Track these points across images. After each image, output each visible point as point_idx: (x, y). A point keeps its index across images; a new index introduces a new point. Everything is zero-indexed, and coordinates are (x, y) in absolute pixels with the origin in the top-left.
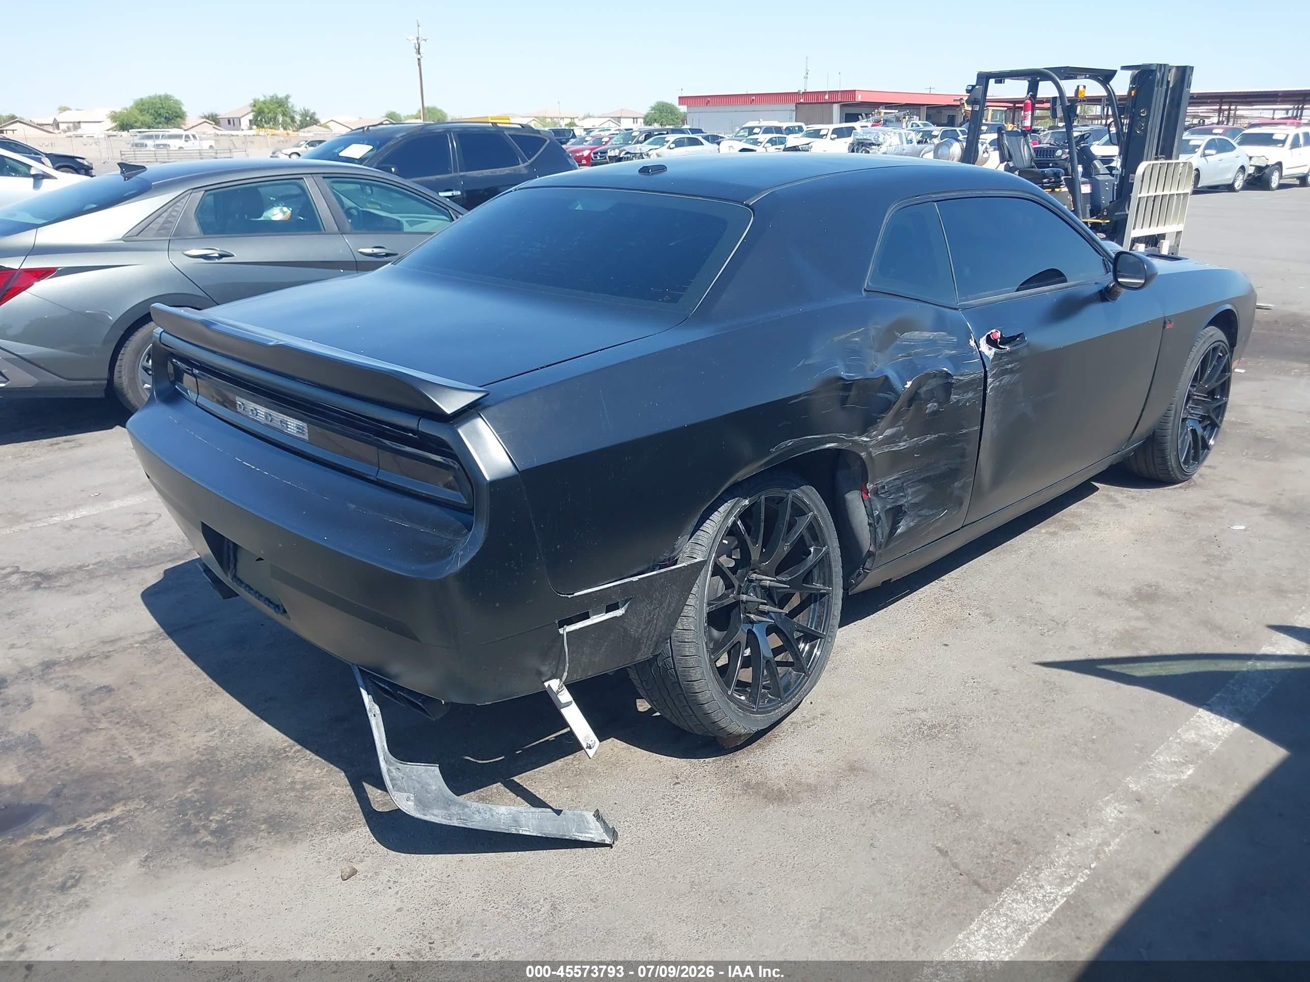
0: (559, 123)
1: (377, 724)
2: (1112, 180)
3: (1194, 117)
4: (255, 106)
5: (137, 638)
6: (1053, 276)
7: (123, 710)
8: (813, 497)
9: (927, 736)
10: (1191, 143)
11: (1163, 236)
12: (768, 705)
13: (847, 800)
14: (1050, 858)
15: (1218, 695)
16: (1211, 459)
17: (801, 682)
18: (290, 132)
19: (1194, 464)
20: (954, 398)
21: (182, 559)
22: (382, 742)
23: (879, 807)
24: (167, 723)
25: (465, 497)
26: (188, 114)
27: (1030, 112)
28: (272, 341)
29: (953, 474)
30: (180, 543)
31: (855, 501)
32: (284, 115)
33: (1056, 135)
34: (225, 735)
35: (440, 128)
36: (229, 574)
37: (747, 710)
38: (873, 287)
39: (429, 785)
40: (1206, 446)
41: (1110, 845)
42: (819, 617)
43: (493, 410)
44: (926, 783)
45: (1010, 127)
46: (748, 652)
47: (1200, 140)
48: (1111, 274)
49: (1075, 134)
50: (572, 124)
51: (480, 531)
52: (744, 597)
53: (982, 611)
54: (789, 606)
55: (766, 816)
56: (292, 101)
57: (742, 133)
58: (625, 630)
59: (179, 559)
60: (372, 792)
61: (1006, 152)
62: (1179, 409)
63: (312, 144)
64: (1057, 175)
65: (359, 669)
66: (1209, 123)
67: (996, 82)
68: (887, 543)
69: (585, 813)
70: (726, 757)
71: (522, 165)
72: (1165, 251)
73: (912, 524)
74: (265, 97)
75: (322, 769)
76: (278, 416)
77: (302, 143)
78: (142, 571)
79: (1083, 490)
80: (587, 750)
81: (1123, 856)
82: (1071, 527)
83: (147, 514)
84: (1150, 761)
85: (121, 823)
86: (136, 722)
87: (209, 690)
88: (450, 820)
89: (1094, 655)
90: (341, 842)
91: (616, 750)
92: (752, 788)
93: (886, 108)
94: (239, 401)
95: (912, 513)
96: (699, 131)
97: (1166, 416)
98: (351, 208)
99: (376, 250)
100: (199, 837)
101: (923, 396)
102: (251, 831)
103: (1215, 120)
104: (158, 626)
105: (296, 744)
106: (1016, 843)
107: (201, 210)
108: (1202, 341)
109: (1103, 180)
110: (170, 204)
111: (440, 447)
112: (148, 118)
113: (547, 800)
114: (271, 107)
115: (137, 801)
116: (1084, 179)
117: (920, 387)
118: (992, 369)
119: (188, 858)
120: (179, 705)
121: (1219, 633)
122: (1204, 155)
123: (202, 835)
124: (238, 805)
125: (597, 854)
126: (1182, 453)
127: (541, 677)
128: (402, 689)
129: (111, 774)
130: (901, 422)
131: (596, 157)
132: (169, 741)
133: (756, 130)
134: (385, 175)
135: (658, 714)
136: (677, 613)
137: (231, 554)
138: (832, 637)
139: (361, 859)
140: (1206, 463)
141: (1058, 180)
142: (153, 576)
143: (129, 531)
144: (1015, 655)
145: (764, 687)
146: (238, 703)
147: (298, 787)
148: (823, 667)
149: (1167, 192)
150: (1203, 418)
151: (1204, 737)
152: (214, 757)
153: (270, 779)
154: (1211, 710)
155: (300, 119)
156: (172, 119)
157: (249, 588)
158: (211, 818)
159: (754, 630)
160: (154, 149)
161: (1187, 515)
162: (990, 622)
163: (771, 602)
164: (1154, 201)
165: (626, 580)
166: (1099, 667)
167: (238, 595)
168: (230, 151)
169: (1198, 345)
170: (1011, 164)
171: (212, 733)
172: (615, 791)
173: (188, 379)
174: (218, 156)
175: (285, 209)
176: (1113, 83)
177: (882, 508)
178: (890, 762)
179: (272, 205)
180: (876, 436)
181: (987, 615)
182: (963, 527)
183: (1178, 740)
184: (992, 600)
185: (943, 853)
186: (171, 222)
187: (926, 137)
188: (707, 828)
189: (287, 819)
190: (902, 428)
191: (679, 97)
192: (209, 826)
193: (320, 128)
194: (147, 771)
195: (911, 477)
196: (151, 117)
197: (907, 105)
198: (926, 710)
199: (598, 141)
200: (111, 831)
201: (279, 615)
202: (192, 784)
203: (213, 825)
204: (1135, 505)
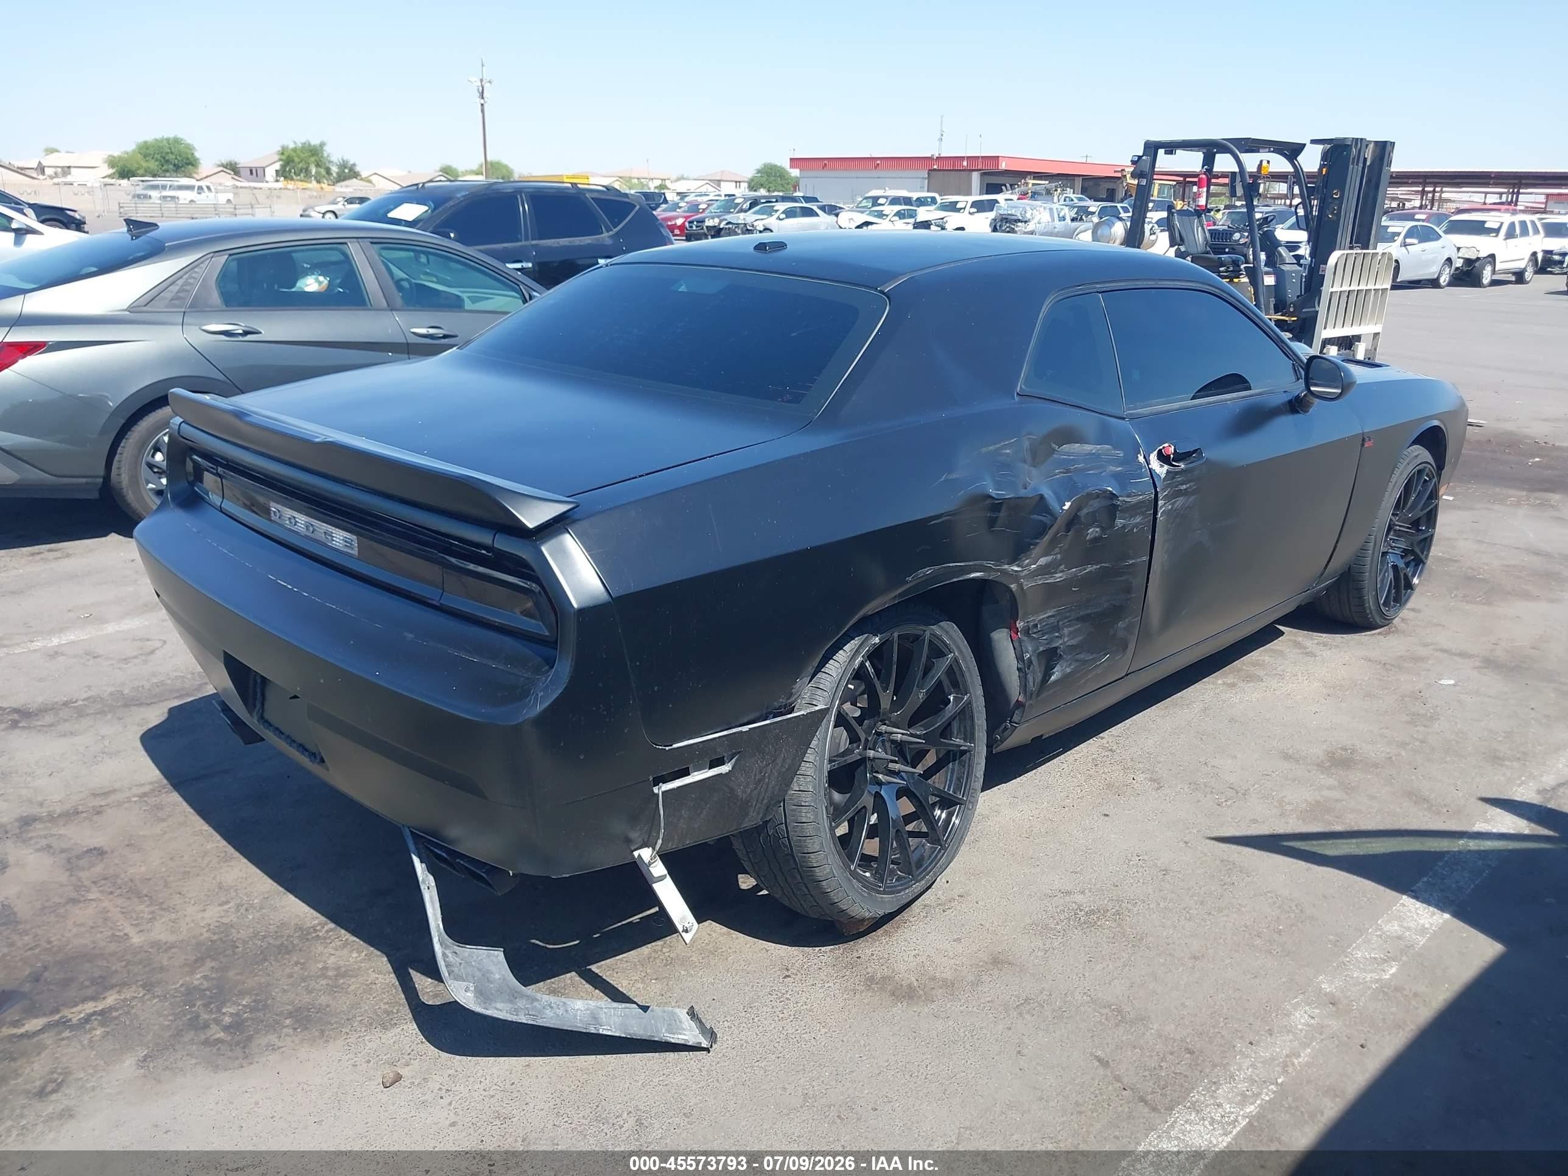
0: (647, 185)
1: (431, 897)
2: (1299, 271)
3: (1393, 199)
4: (282, 154)
5: (135, 791)
6: (1235, 382)
7: (117, 876)
8: (954, 636)
9: (1085, 923)
10: (1390, 230)
11: (1358, 338)
12: (897, 883)
13: (989, 999)
14: (1229, 1071)
15: (1425, 879)
16: (1415, 601)
17: (936, 856)
18: (324, 186)
19: (1395, 606)
20: (1119, 522)
21: (192, 696)
22: (436, 920)
23: (1028, 1007)
24: (171, 894)
25: (546, 626)
26: (201, 162)
27: (1205, 189)
28: (318, 437)
29: (1117, 612)
30: (189, 676)
31: (1002, 640)
32: (318, 165)
33: (1233, 216)
34: (242, 910)
35: (509, 188)
36: (255, 714)
37: (872, 889)
38: (1028, 391)
39: (492, 973)
40: (1409, 586)
41: (1300, 1056)
42: (959, 779)
43: (583, 525)
44: (1082, 979)
45: (1179, 205)
46: (874, 819)
47: (1400, 227)
48: (1302, 381)
49: (1258, 216)
50: (662, 187)
51: (564, 668)
52: (871, 753)
53: (1148, 776)
54: (923, 765)
55: (893, 1016)
56: (328, 150)
57: (864, 203)
58: (732, 790)
59: (188, 695)
60: (422, 982)
61: (1177, 235)
62: (1378, 540)
63: (350, 201)
64: (1236, 263)
65: (411, 831)
66: (1410, 207)
67: (1165, 153)
68: (1039, 693)
69: (677, 1010)
70: (846, 945)
71: (606, 234)
72: (1360, 356)
73: (1068, 670)
74: (295, 143)
75: (359, 952)
76: (322, 527)
77: (339, 199)
78: (142, 709)
79: (1266, 635)
80: (684, 934)
81: (1315, 1070)
82: (1250, 678)
83: (148, 640)
84: (1346, 957)
85: (115, 1014)
86: (133, 891)
87: (223, 855)
88: (517, 1015)
89: (1281, 830)
90: (383, 1041)
91: (714, 935)
92: (877, 983)
93: (1034, 178)
94: (274, 507)
95: (1069, 657)
96: (814, 200)
97: (1363, 549)
98: (402, 280)
99: (432, 331)
100: (209, 1032)
101: (1083, 519)
102: (274, 1027)
103: (1417, 203)
104: (161, 776)
105: (329, 922)
106: (1190, 1053)
107: (224, 277)
108: (1406, 463)
109: (1288, 271)
110: (187, 269)
111: (519, 567)
112: (153, 165)
113: (631, 994)
114: (302, 155)
115: (134, 987)
116: (1267, 269)
117: (1079, 509)
118: (1163, 490)
119: (196, 1058)
120: (185, 872)
121: (1426, 806)
122: (1405, 245)
123: (213, 1031)
124: (257, 995)
125: (691, 1059)
126: (1382, 591)
127: (630, 844)
128: (463, 856)
129: (102, 954)
130: (1057, 550)
131: (691, 227)
132: (173, 916)
133: (881, 201)
134: (445, 242)
135: (765, 892)
136: (792, 772)
137: (258, 690)
138: (973, 803)
139: (407, 1062)
140: (1409, 605)
141: (1237, 269)
142: (155, 716)
143: (126, 660)
144: (1188, 828)
145: (893, 862)
146: (258, 871)
147: (330, 973)
148: (962, 839)
149: (1362, 287)
150: (1406, 553)
151: (1409, 929)
152: (228, 936)
153: (296, 964)
154: (1416, 898)
155: (337, 170)
156: (182, 166)
157: (279, 732)
158: (224, 1010)
159: (882, 793)
160: (159, 202)
161: (1387, 666)
162: (1158, 789)
163: (902, 760)
164: (1348, 297)
165: (734, 730)
166: (1285, 844)
167: (263, 739)
168: (252, 207)
169: (1401, 467)
170: (1183, 249)
171: (226, 907)
172: (712, 984)
173: (209, 479)
174: (237, 212)
175: (321, 278)
176: (1301, 158)
177: (1034, 651)
178: (1040, 954)
179: (306, 273)
180: (1029, 565)
181: (1155, 780)
182: (1127, 675)
183: (1379, 933)
184: (1159, 762)
185: (1104, 1063)
186: (187, 291)
187: (1082, 214)
188: (823, 1031)
189: (317, 1013)
190: (1059, 556)
191: (791, 159)
192: (222, 1020)
193: (361, 182)
194: (146, 952)
195: (1068, 614)
196: (157, 163)
197: (1059, 175)
198: (1083, 893)
199: (694, 208)
200: (103, 1024)
201: (316, 765)
202: (200, 969)
203: (227, 1018)
204: (1326, 654)
